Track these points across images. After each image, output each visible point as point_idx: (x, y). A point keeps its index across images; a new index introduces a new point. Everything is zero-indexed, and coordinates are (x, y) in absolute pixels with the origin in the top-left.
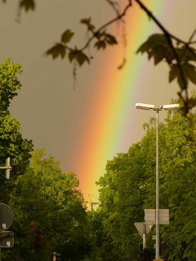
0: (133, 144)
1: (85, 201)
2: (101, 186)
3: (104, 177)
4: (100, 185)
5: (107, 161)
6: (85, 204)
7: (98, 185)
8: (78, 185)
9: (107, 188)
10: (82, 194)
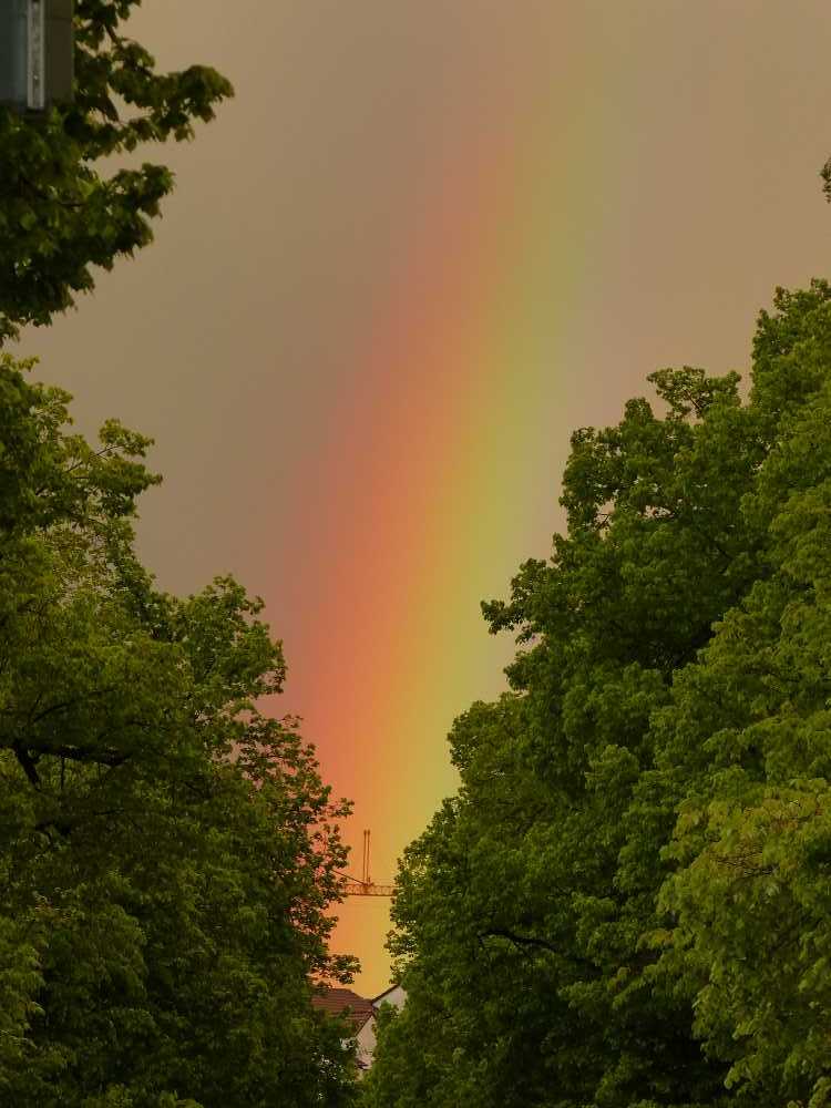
0: (780, 292)
1: (332, 799)
2: (527, 635)
3: (556, 560)
4: (519, 629)
5: (573, 440)
6: (332, 822)
7: (503, 632)
8: (280, 679)
9: (581, 654)
10: (303, 747)
